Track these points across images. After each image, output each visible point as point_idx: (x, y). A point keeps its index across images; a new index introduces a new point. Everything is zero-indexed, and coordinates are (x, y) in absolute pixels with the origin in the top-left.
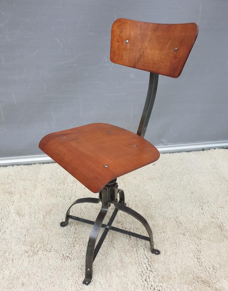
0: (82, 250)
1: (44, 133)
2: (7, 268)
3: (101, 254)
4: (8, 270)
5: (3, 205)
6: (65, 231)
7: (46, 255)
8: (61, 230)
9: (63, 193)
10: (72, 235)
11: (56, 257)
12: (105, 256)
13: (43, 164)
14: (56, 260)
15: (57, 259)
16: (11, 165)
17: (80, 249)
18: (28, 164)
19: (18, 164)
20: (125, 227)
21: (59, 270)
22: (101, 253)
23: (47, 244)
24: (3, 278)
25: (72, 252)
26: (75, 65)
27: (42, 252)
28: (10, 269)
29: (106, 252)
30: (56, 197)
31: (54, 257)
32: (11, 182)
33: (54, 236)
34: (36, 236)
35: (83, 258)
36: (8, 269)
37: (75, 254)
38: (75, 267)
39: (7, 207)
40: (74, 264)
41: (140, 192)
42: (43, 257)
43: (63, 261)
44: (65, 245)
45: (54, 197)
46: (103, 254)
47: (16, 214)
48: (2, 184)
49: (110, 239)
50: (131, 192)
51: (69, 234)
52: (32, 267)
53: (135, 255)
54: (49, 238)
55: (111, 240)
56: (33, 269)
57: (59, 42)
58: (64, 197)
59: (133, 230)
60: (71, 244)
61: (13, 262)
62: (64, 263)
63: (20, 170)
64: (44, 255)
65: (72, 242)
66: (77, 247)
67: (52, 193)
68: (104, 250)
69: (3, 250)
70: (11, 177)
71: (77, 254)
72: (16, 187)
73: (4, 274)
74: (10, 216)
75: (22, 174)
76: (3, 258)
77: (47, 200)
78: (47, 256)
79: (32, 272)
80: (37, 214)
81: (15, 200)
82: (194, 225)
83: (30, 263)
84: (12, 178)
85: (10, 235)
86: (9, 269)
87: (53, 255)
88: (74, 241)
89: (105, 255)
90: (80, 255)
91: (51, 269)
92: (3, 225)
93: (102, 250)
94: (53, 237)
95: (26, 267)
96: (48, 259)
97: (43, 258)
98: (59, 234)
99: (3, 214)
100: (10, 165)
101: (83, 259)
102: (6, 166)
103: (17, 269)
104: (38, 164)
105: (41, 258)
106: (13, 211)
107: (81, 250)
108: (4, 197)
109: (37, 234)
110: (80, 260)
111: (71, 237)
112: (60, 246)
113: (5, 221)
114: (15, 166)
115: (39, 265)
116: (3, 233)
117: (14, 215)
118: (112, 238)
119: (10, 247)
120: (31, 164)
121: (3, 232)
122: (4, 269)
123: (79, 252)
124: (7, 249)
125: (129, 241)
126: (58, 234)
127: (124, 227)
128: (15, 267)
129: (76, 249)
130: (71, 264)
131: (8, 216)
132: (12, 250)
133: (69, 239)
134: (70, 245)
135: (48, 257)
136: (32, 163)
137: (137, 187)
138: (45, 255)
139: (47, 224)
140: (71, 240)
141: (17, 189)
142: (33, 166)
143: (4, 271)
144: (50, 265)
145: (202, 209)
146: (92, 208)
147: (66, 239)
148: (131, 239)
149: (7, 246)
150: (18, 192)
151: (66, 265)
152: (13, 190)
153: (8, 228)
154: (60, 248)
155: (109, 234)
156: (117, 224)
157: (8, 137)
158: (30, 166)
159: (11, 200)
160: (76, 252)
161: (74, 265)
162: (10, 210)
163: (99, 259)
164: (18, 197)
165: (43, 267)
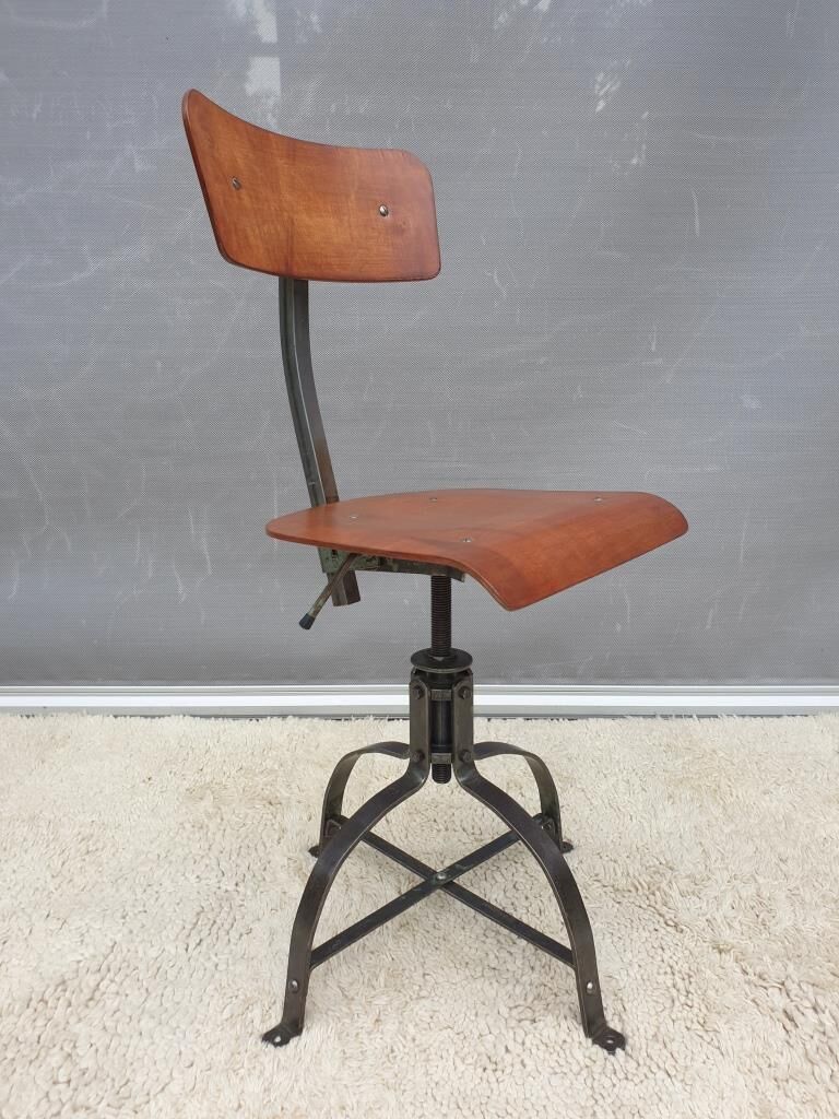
0: (569, 1040)
1: (406, 602)
2: (254, 1068)
3: (659, 1067)
4: (259, 1077)
5: (243, 836)
6: (492, 956)
7: (414, 1040)
8: (473, 951)
9: (473, 820)
10: (522, 975)
11: (456, 1053)
12: (682, 1081)
13: (389, 720)
14: (461, 1067)
15: (463, 1060)
16: (279, 716)
17: (563, 1036)
18: (337, 718)
19: (302, 714)
20: (759, 969)
21: (477, 1112)
22: (662, 1066)
23: (414, 996)
24: (240, 1106)
25: (528, 1044)
26: (542, 360)
27: (397, 1024)
28: (267, 1074)
29: (681, 1061)
30: (447, 829)
31: (452, 1052)
32: (276, 767)
33: (446, 968)
34: (371, 959)
35: (579, 1074)
36: (257, 1072)
37: (541, 1054)
38: (544, 1107)
39: (261, 848)
40: (543, 1094)
41: (799, 845)
42: (404, 1047)
43: (489, 1071)
44: (496, 1011)
45: (439, 831)
46: (673, 1073)
47: (292, 874)
48: (243, 772)
49: (695, 1010)
50: (757, 841)
52: (357, 1081)
53: (828, 1098)
54: (424, 975)
55: (701, 1015)
56: (362, 1089)
57: (496, 281)
58: (478, 832)
59: (799, 985)
60: (520, 1009)
62: (494, 1086)
63: (307, 731)
64: (405, 1037)
65: (525, 999)
66: (546, 1025)
67: (431, 814)
68: (676, 1055)
69: (242, 997)
70: (275, 753)
71: (547, 1056)
72: (293, 786)
73: (243, 1092)
74: (268, 879)
75: (314, 744)
76: (238, 1027)
77: (410, 838)
78: (417, 1042)
79: (358, 1102)
80: (374, 881)
81: (289, 827)
83: (347, 1062)
84: (277, 756)
85: (270, 944)
86: (262, 1072)
87: (442, 1042)
88: (530, 999)
89: (680, 1077)
90: (562, 1062)
91: (438, 1099)
92: (241, 906)
93: (664, 1051)
94: (440, 971)
95: (334, 1079)
96: (424, 1056)
97: (401, 1048)
98: (467, 963)
99: (243, 868)
100: (272, 716)
101: (581, 1078)
102: (258, 717)
103: (297, 1081)
104: (372, 718)
105: (392, 1051)
106: (282, 863)
107: (565, 1041)
108: (249, 811)
109: (372, 953)
110: (567, 1083)
111: (518, 982)
112: (474, 1012)
113: (249, 893)
114: (291, 720)
115: (388, 1075)
116: (241, 935)
117: (282, 876)
118: (704, 1010)
119: (267, 988)
120: (348, 718)
121: (244, 931)
122: (242, 1071)
123: (558, 1049)
124: (256, 994)
125: (787, 1031)
126: (464, 964)
127: (749, 970)
128: (287, 1070)
129: (545, 1033)
130: (528, 1096)
131: (260, 878)
132: (275, 1002)
133: (510, 987)
134: (514, 1012)
135: (425, 1046)
136: (350, 715)
137: (784, 825)
138: (409, 1038)
139: (413, 922)
140: (518, 990)
141: (296, 790)
142: (355, 723)
143: (242, 1078)
144: (433, 1085)
146: (598, 884)
147: (495, 984)
148: (796, 1026)
149: (255, 984)
150: (299, 802)
151: (504, 1095)
152: (283, 792)
153: (259, 920)
154: (473, 1018)
155: (688, 992)
156: (718, 955)
157: (282, 609)
159: (273, 825)
160: (543, 1047)
161: (538, 1098)
162: (271, 857)
163: (657, 1089)
164: (301, 819)
165: (402, 1087)
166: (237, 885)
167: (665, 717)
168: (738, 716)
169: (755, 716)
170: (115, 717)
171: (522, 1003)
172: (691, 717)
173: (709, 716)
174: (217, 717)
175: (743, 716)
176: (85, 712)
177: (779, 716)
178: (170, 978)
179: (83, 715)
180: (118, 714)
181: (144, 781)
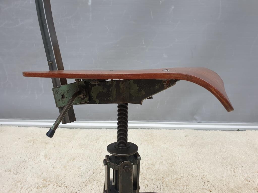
6: (83, 173)
10: (88, 177)
13: (83, 129)
18: (71, 128)
26: (118, 45)
27: (53, 186)
42: (52, 190)
44: (78, 184)
47: (44, 157)
51: (85, 176)
61: (21, 190)
66: (89, 186)
69: (18, 180)
77: (75, 151)
78: (56, 189)
82: (224, 184)
85: (31, 171)
87: (62, 189)
88: (87, 181)
104: (79, 129)
105: (49, 191)
106: (42, 155)
109: (55, 172)
112: (73, 183)
113: (31, 160)
117: (41, 157)
119: (25, 179)
120: (73, 128)
131: (36, 158)
132: (26, 181)
138: (54, 188)
142: (75, 129)
145: (234, 172)
153: (31, 165)
158: (72, 130)
160: (86, 190)
162: (40, 153)
166: (29, 159)
167: (148, 129)
168: (165, 129)
169: (169, 129)
170: (18, 127)
171: (85, 182)
172: (154, 129)
173: (158, 129)
174: (42, 127)
175: (166, 129)
176: (11, 125)
177: (175, 129)
178: (2, 176)
179: (10, 126)
180: (19, 126)
181: (18, 139)
